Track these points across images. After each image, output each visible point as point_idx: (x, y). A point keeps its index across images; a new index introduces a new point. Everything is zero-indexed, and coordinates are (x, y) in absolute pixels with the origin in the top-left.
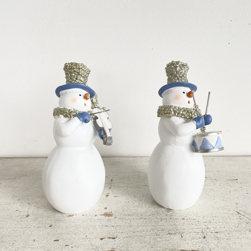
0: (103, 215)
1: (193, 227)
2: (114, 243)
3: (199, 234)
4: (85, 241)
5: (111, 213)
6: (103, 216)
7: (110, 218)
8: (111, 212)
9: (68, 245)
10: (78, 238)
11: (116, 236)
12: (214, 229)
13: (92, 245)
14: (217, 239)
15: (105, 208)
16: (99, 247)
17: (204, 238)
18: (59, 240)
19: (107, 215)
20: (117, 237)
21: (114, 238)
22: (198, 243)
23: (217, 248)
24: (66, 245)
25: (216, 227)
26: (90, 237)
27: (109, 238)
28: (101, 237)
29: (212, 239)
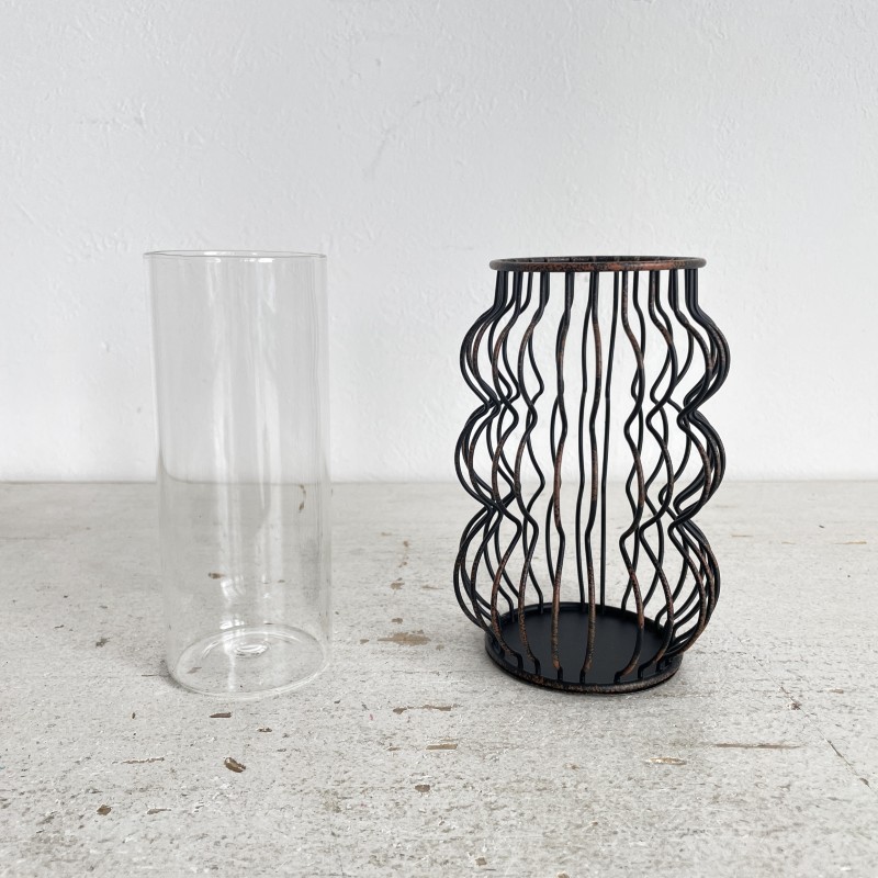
0: (390, 640)
1: (745, 676)
2: (449, 723)
3: (774, 695)
4: (333, 716)
5: (421, 635)
6: (391, 643)
7: (420, 648)
8: (421, 632)
9: (268, 730)
10: (307, 707)
11: (453, 702)
12: (824, 682)
13: (364, 730)
14: (847, 710)
15: (394, 620)
16: (394, 734)
17: (796, 706)
18: (233, 715)
19: (405, 640)
20: (455, 706)
21: (448, 709)
22: (775, 723)
23: (855, 739)
24: (261, 730)
25: (832, 675)
26: (353, 705)
27: (429, 707)
28: (396, 705)
29: (825, 711)
